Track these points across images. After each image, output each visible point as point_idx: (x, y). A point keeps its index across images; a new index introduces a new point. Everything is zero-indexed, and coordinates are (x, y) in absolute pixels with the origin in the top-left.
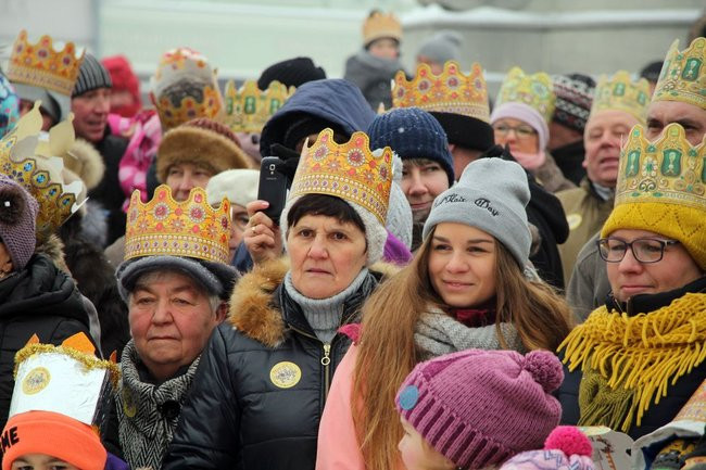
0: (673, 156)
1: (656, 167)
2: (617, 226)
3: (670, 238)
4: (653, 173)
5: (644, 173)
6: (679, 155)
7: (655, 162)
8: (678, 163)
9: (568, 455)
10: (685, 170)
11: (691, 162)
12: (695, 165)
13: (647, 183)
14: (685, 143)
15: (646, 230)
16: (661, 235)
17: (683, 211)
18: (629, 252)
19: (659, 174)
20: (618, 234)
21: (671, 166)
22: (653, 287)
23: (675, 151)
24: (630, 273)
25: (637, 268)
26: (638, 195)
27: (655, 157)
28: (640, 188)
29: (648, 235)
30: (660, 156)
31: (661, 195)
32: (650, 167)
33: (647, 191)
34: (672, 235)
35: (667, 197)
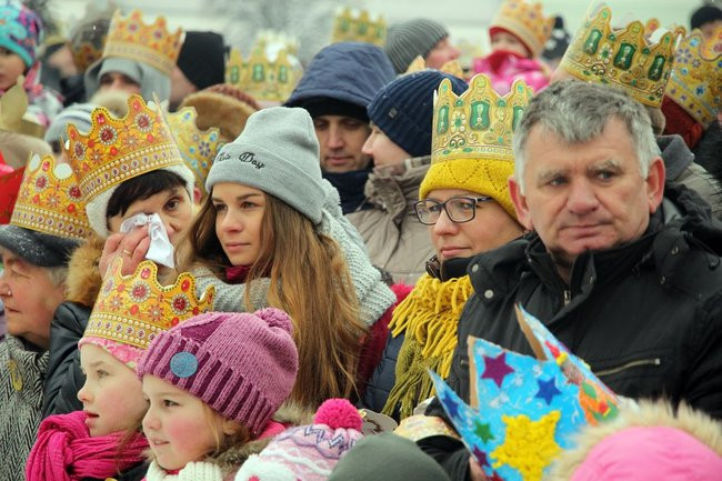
0: (480, 108)
1: (464, 122)
2: (431, 187)
3: (481, 194)
4: (462, 128)
5: (453, 129)
6: (487, 106)
7: (463, 116)
8: (486, 115)
9: (334, 428)
10: (494, 122)
11: (500, 113)
12: (505, 116)
13: (457, 139)
14: (492, 94)
15: (456, 189)
16: (472, 192)
17: (494, 165)
18: (443, 212)
19: (468, 127)
20: (432, 195)
21: (479, 119)
22: (469, 248)
23: (482, 103)
24: (446, 234)
25: (452, 228)
26: (449, 152)
27: (463, 110)
28: (451, 145)
29: (460, 193)
30: (468, 109)
31: (471, 150)
32: (458, 122)
33: (457, 147)
34: (484, 192)
35: (478, 152)
